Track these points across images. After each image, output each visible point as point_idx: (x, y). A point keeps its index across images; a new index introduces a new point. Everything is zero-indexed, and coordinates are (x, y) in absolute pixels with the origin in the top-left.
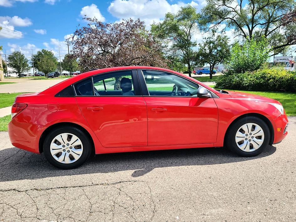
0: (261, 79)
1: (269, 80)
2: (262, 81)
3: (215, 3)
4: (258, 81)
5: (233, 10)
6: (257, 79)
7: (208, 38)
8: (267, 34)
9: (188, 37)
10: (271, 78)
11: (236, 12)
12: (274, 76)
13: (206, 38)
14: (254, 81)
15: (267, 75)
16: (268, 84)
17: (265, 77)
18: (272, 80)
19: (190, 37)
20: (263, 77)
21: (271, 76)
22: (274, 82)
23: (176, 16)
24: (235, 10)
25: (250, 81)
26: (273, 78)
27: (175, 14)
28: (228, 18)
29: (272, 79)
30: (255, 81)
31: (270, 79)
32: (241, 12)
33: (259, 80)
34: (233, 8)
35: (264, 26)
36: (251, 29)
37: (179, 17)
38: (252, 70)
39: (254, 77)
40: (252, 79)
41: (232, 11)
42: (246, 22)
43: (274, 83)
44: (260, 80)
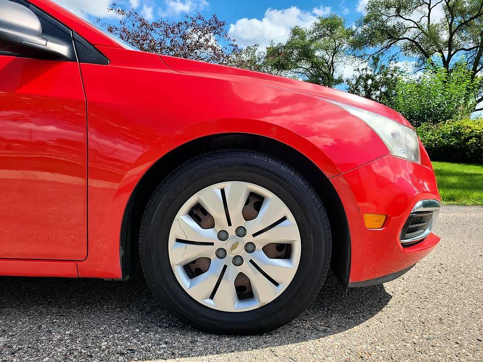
0: (451, 138)
1: (467, 140)
2: (453, 141)
3: (382, 12)
4: (445, 142)
5: (416, 26)
6: (443, 137)
7: (363, 69)
8: (478, 68)
9: (330, 69)
10: (473, 136)
11: (419, 27)
12: (479, 132)
13: (360, 70)
14: (436, 140)
15: (465, 129)
16: (467, 149)
17: (460, 134)
18: (474, 140)
19: (333, 70)
20: (456, 134)
21: (473, 131)
22: (479, 143)
23: (310, 32)
24: (417, 25)
25: (430, 140)
26: (476, 136)
27: (308, 29)
28: (405, 38)
29: (474, 138)
30: (440, 141)
31: (471, 138)
32: (428, 27)
33: (448, 140)
34: (415, 22)
35: (472, 53)
36: (446, 59)
37: (315, 34)
38: (435, 121)
39: (438, 133)
40: (433, 138)
41: (413, 27)
42: (438, 46)
43: (478, 147)
44: (450, 140)
